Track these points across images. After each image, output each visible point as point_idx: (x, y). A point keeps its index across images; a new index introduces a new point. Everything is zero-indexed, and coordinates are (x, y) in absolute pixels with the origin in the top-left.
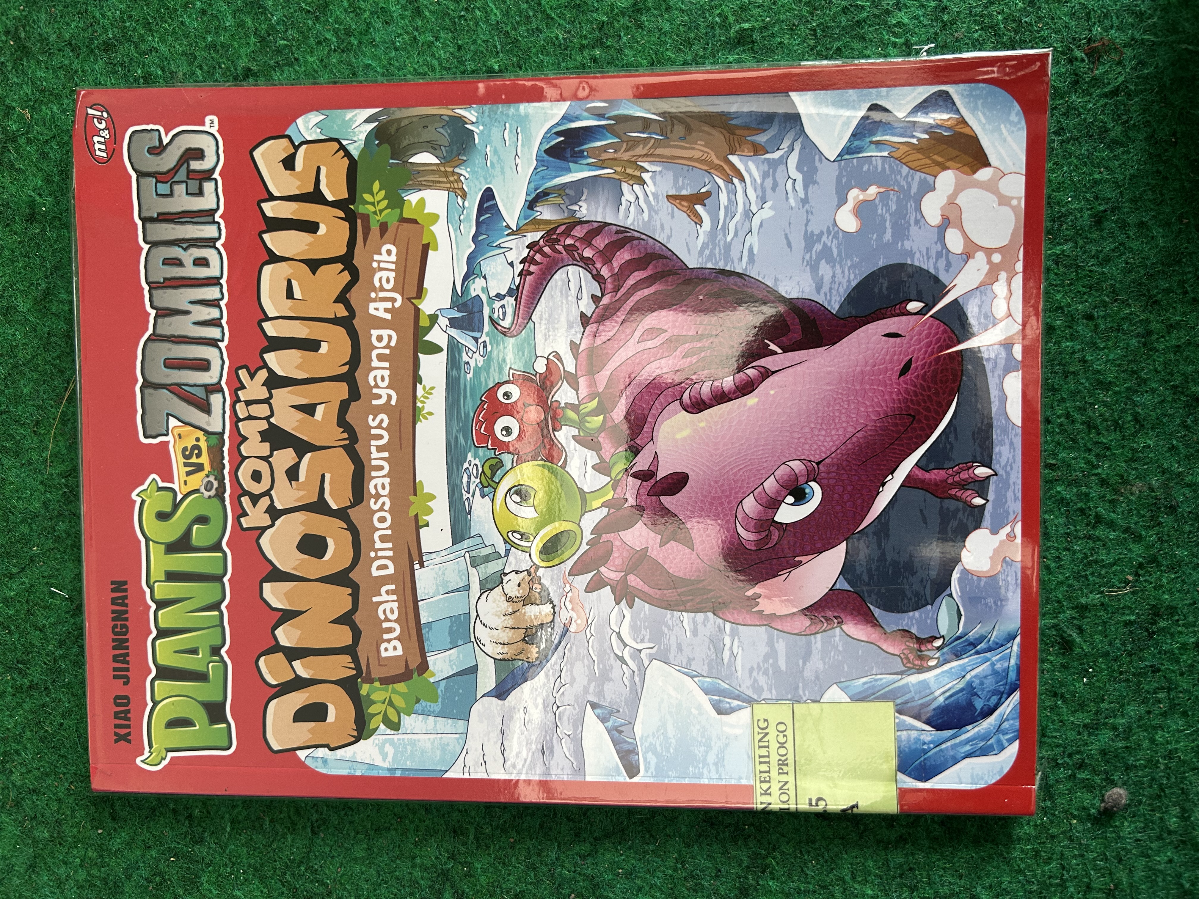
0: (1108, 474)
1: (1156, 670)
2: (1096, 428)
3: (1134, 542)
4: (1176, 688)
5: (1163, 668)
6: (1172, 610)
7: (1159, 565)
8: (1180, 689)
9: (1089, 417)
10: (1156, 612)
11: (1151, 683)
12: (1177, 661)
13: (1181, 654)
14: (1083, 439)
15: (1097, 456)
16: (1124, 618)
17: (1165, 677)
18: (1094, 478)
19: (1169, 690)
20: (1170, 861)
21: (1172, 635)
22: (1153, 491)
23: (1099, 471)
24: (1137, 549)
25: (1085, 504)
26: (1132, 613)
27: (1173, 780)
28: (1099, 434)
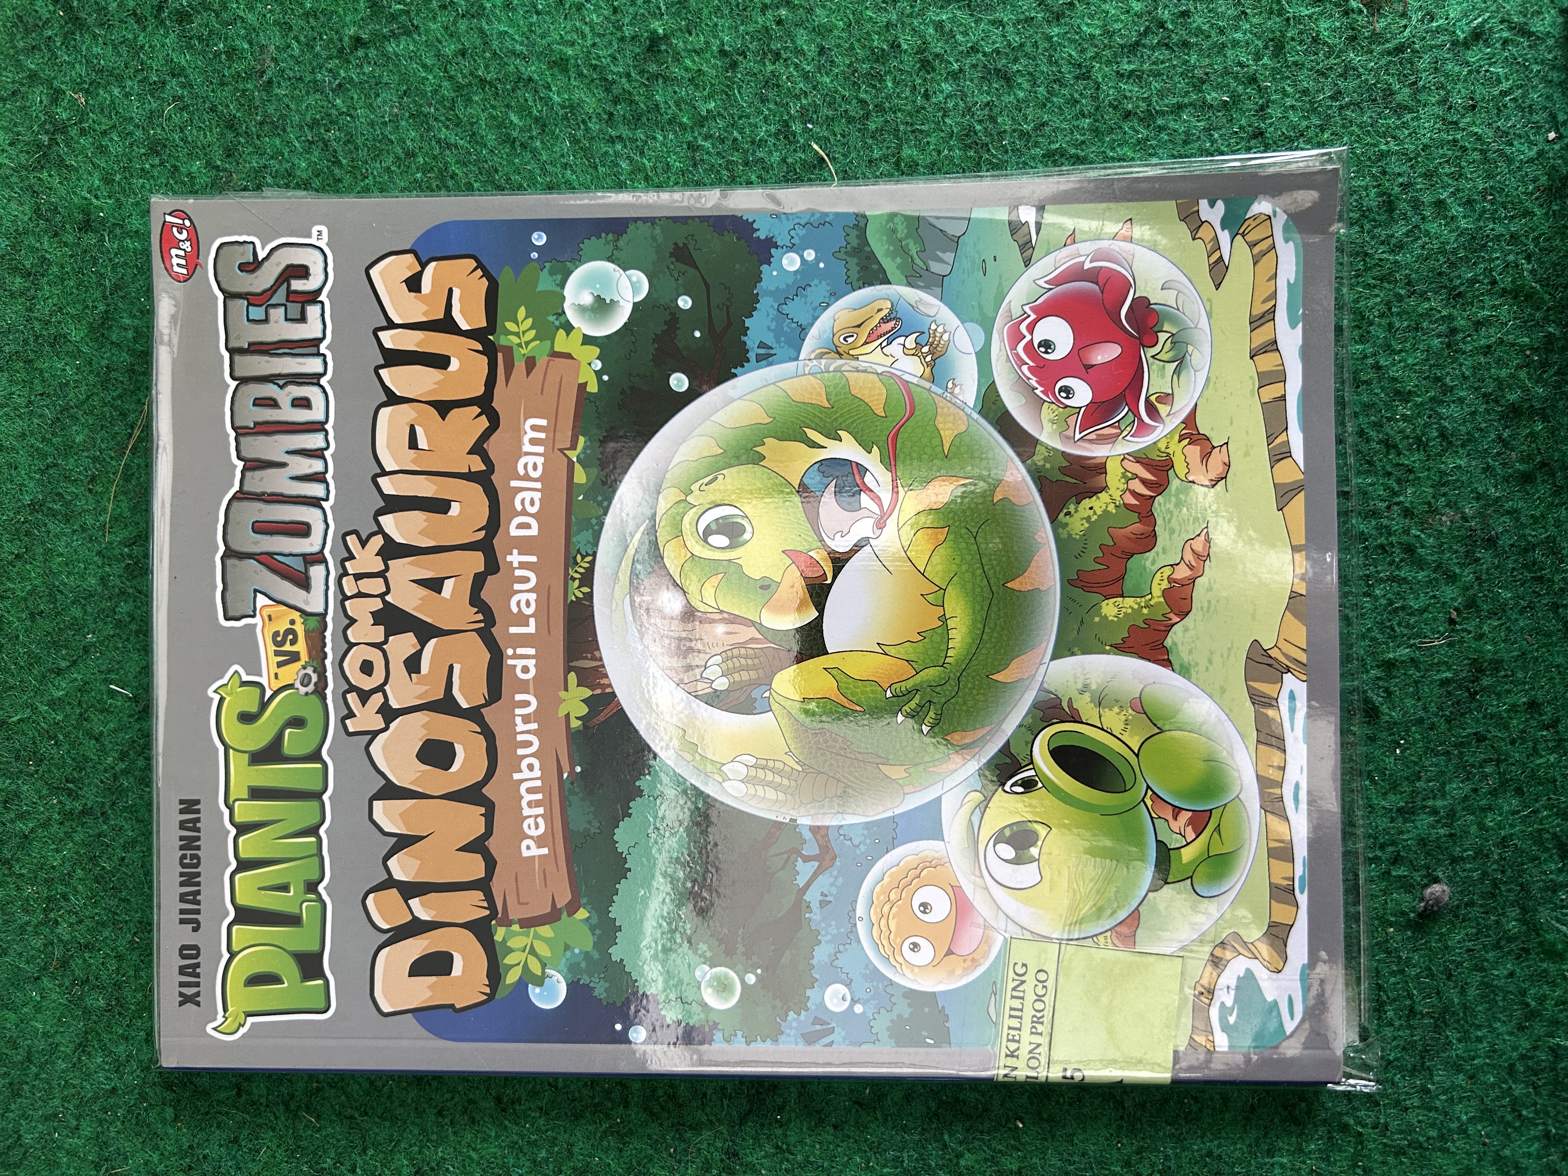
0: (1412, 502)
1: (1480, 738)
2: (1395, 447)
3: (1447, 584)
4: (1506, 760)
5: (1489, 736)
6: (1497, 665)
7: (1479, 610)
8: (1511, 761)
9: (1387, 434)
10: (1478, 668)
11: (1476, 755)
12: (1506, 727)
13: (1511, 718)
14: (1380, 461)
15: (1399, 481)
16: (1438, 677)
17: (1493, 747)
18: (1396, 508)
19: (1499, 762)
20: (1511, 975)
21: (1499, 695)
22: (1467, 521)
23: (1402, 498)
24: (1450, 593)
25: (1386, 539)
26: (1449, 669)
27: (1509, 873)
28: (1399, 454)
